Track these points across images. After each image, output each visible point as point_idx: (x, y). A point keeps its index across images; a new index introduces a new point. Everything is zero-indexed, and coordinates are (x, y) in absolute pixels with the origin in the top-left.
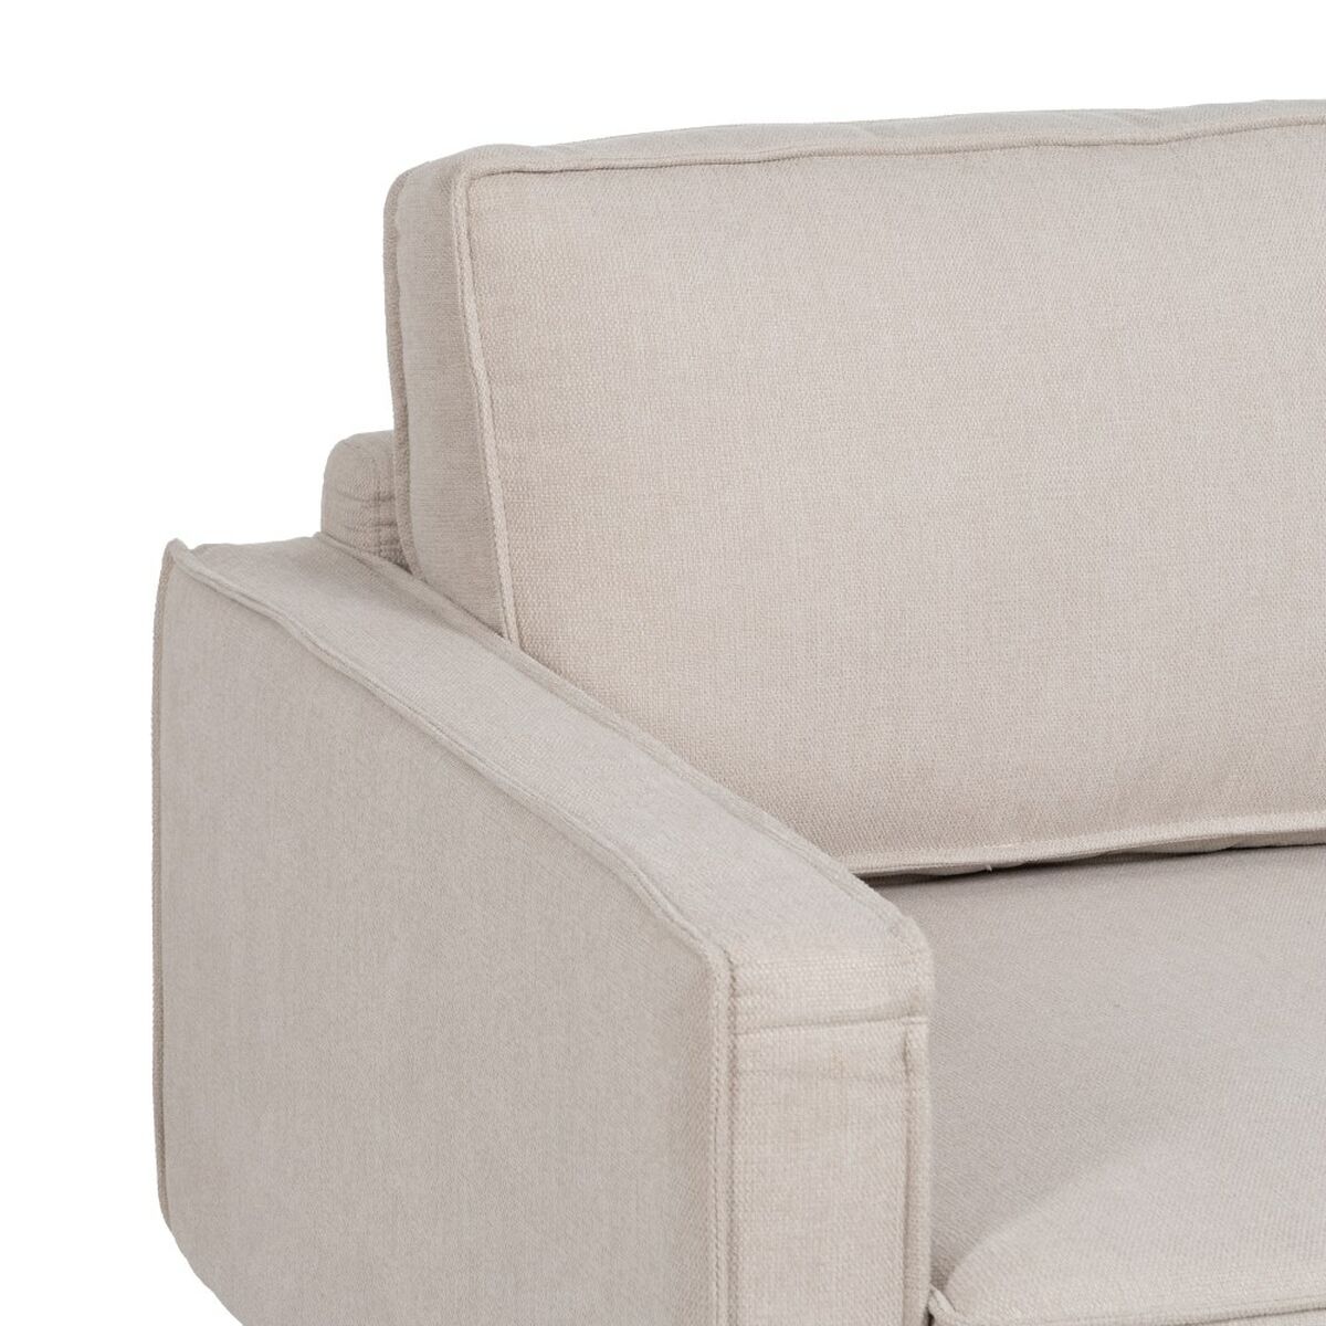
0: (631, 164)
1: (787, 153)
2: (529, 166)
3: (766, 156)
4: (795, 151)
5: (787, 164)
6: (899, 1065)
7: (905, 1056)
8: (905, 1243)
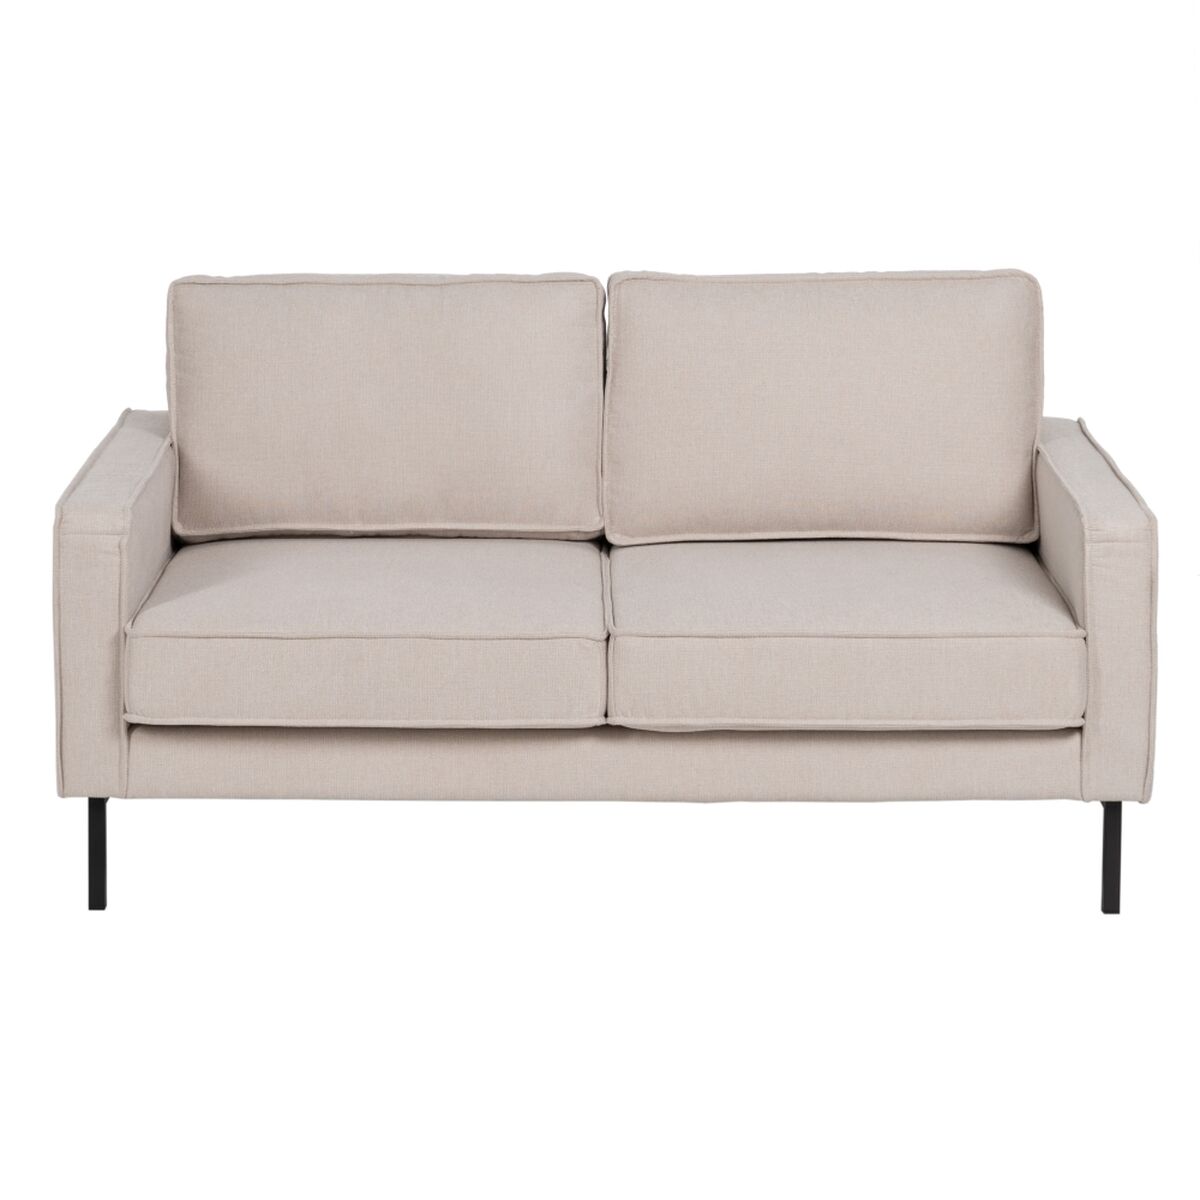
2: (197, 282)
6: (117, 549)
7: (119, 547)
8: (119, 606)
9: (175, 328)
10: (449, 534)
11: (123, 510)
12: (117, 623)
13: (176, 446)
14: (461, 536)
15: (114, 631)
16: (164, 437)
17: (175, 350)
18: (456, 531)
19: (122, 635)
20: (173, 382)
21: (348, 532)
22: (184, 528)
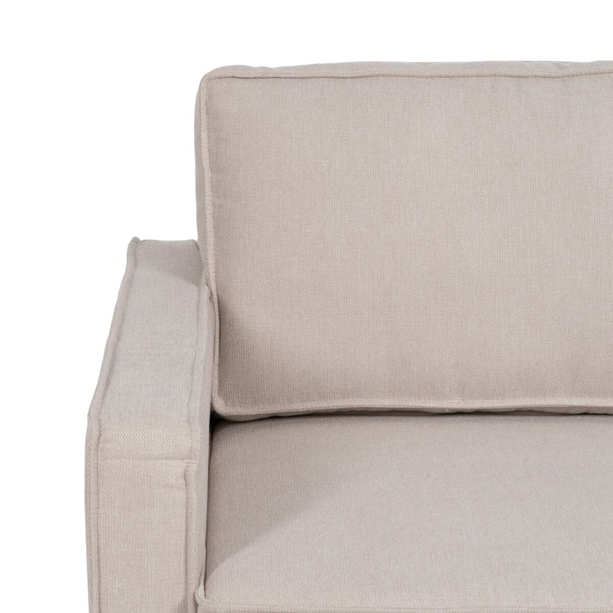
0: (288, 76)
1: (364, 74)
2: (237, 75)
3: (354, 75)
4: (368, 73)
5: (365, 79)
6: (182, 481)
7: (185, 477)
8: (186, 562)
9: (209, 137)
10: (572, 411)
11: (188, 421)
12: (183, 586)
13: (215, 297)
14: (586, 413)
15: (179, 599)
16: (197, 283)
17: (211, 168)
18: (581, 407)
19: (191, 605)
20: (209, 211)
21: (444, 409)
22: (226, 403)
